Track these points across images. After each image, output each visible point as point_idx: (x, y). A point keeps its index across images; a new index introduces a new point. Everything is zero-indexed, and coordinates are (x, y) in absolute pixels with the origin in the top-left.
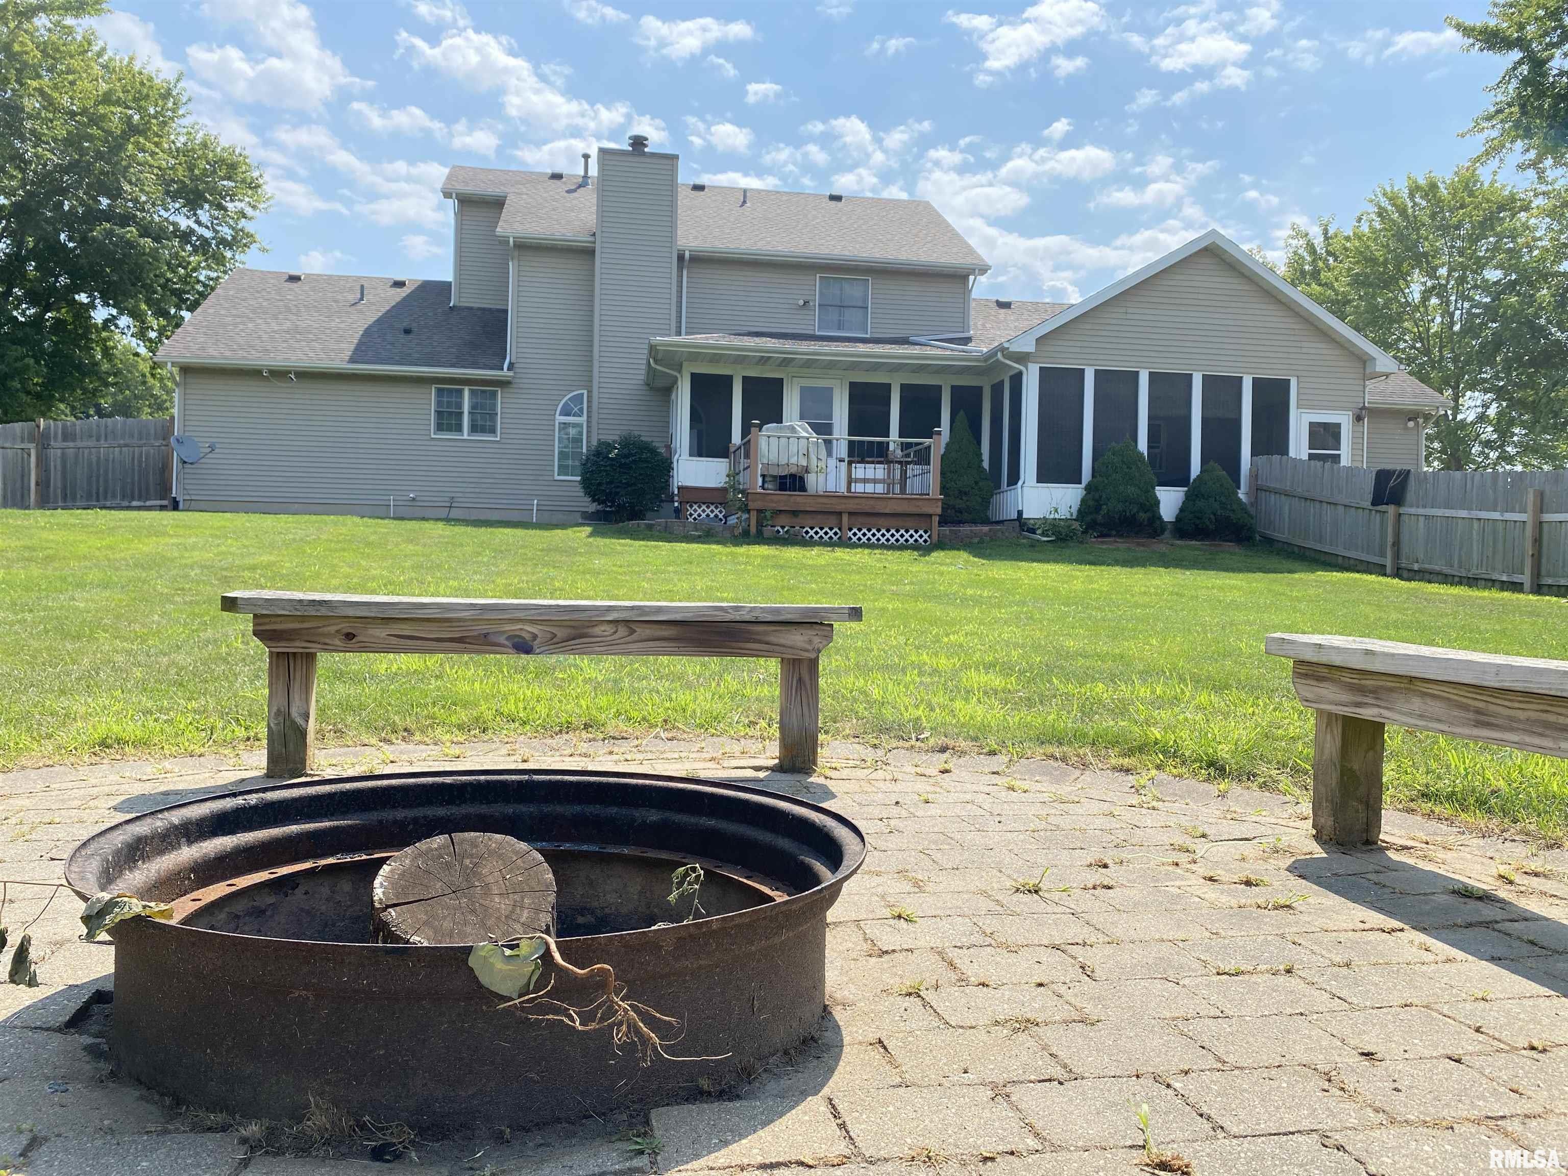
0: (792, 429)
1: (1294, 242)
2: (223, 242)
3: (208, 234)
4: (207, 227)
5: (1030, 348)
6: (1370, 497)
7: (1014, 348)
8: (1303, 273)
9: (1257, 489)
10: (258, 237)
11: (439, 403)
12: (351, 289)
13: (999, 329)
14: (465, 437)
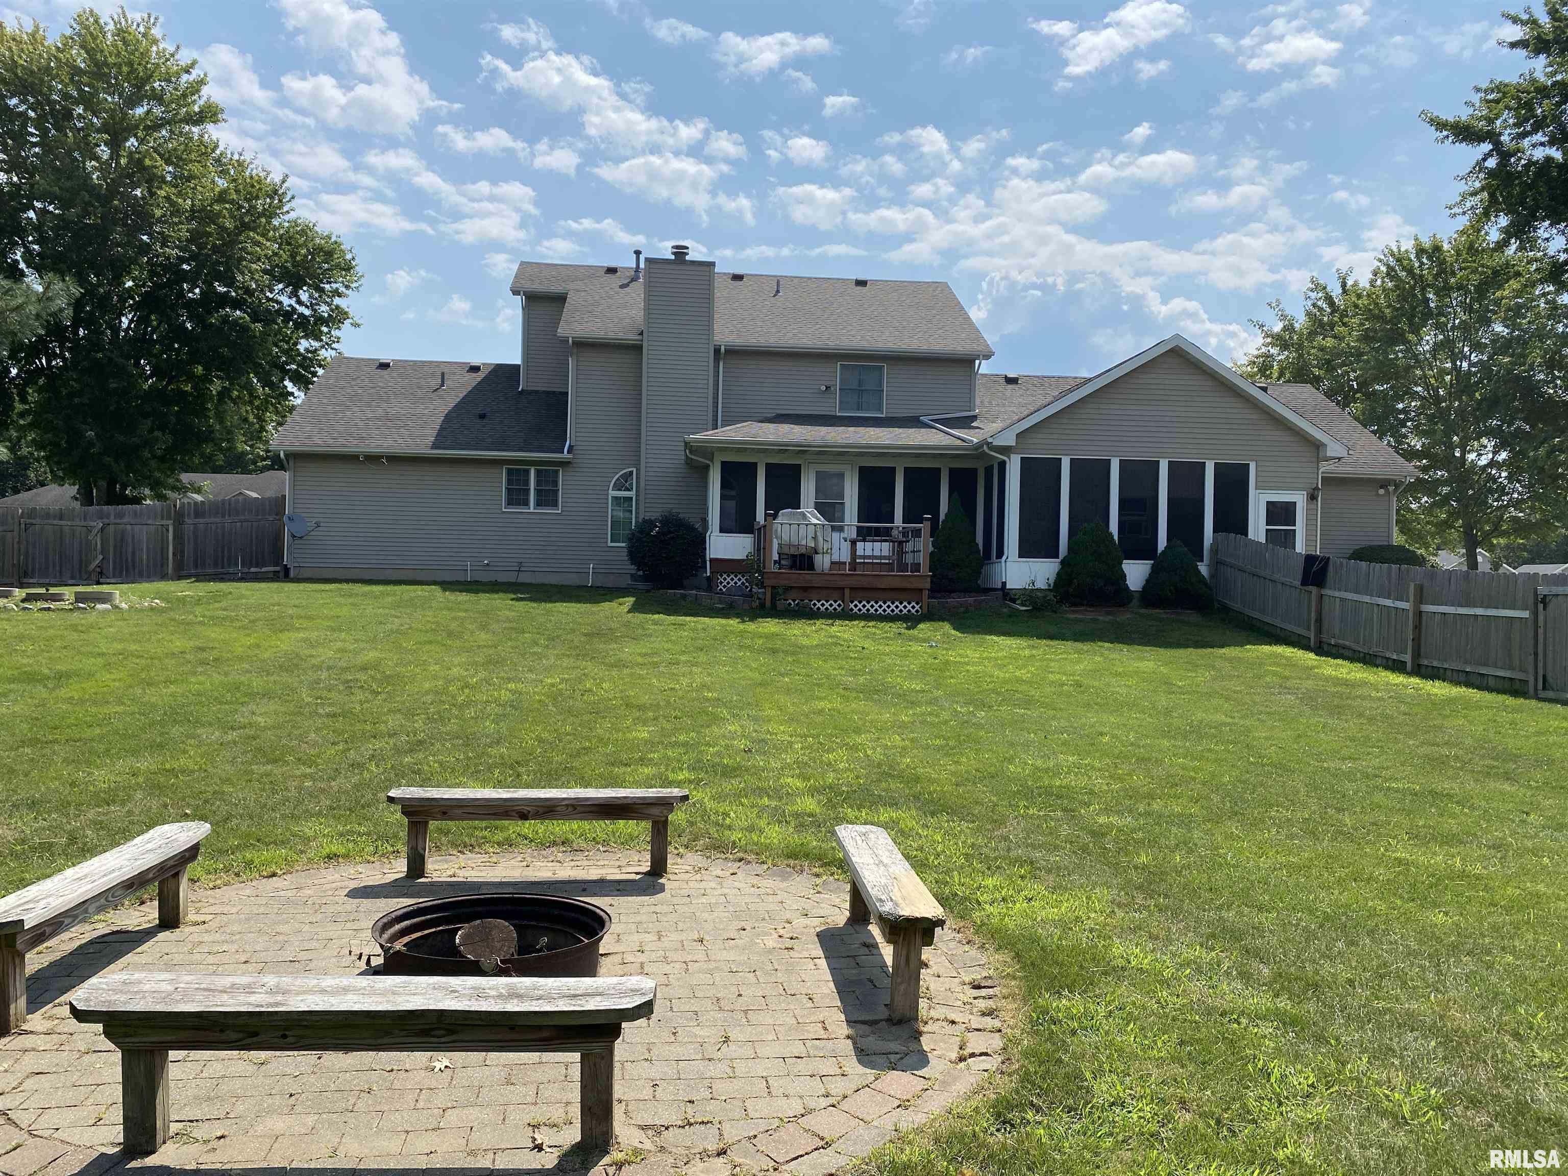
0: (804, 516)
1: (1313, 295)
2: (320, 320)
3: (307, 312)
4: (307, 307)
5: (1012, 442)
6: (1300, 577)
7: (997, 442)
8: (1321, 324)
9: (1217, 564)
10: (351, 315)
11: (509, 482)
12: (433, 375)
13: (1004, 405)
14: (532, 510)
